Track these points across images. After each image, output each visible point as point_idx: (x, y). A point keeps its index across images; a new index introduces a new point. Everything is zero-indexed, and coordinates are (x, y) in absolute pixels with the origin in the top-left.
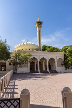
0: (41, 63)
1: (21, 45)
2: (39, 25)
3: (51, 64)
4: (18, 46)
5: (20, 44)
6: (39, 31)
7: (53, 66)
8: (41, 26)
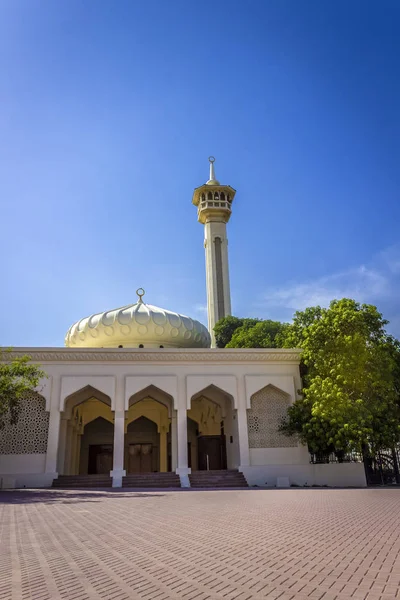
1: (90, 326)
2: (214, 207)
4: (78, 329)
5: (87, 320)
6: (218, 242)
7: (232, 439)
8: (227, 215)
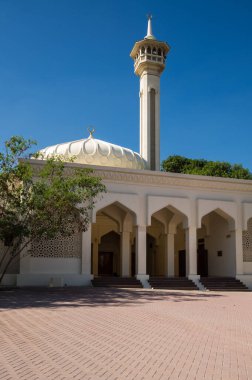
0: (158, 243)
3: (206, 247)
6: (153, 93)
7: (220, 254)
